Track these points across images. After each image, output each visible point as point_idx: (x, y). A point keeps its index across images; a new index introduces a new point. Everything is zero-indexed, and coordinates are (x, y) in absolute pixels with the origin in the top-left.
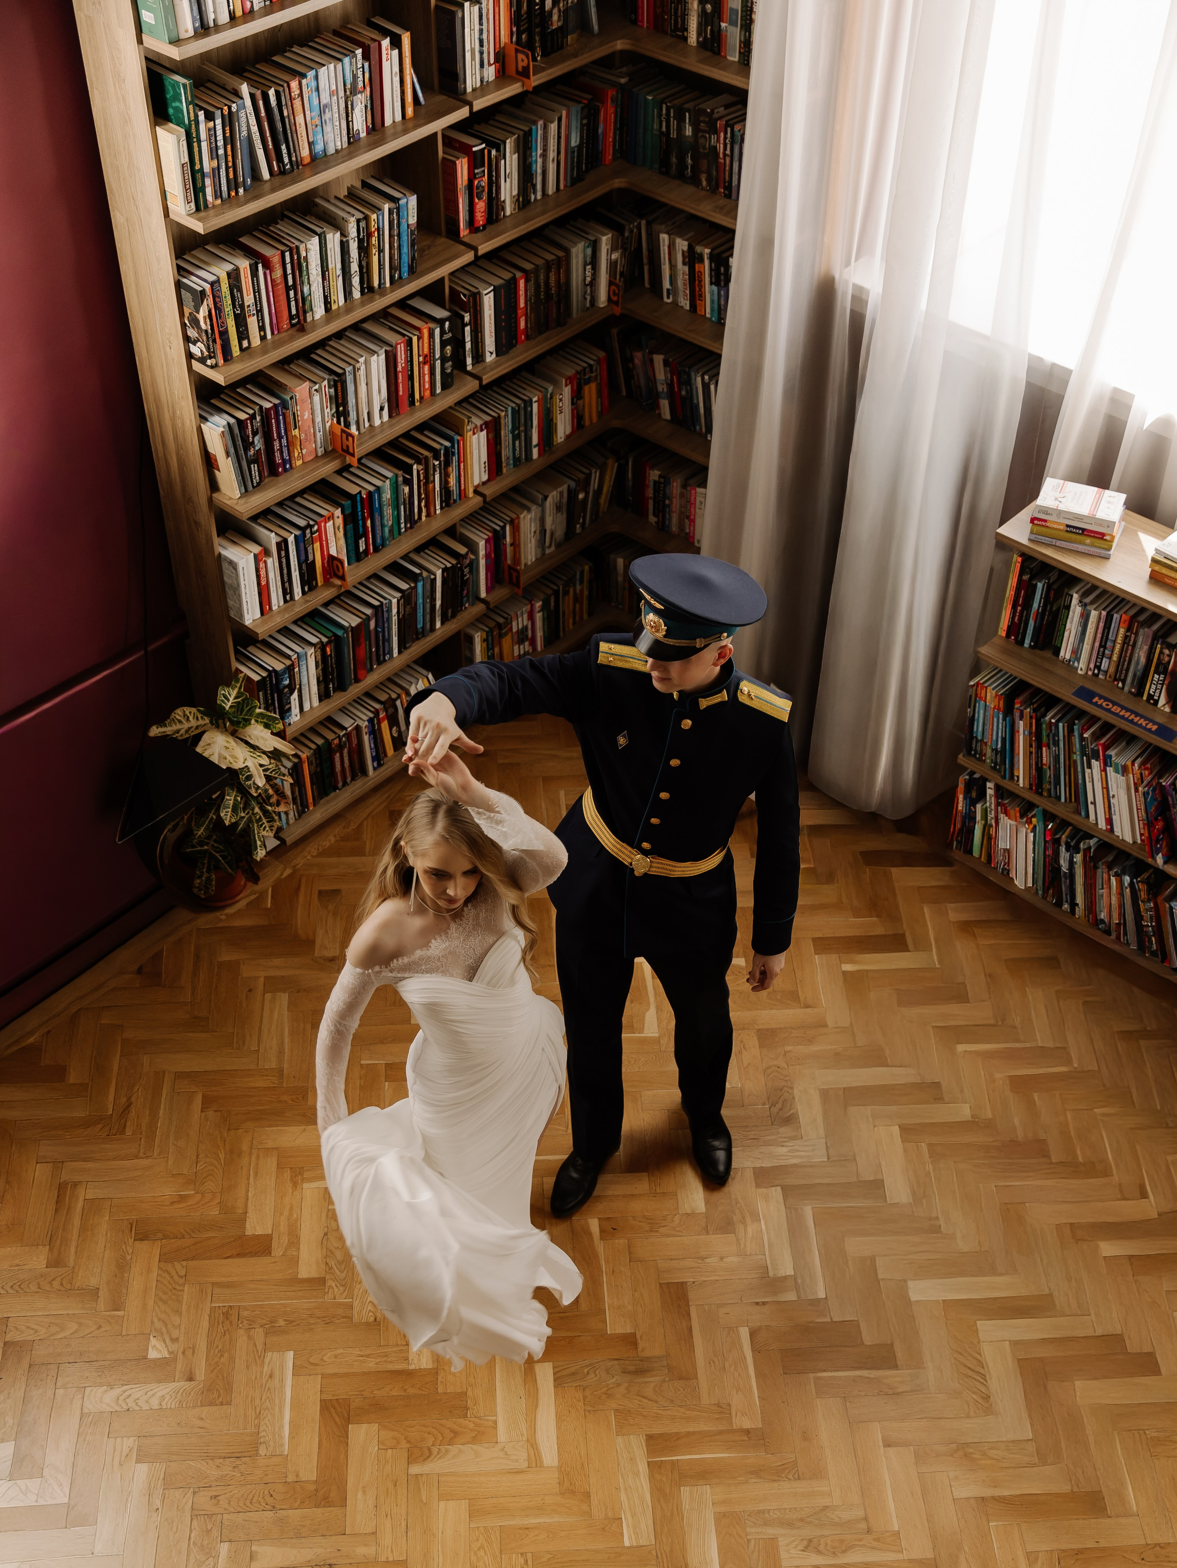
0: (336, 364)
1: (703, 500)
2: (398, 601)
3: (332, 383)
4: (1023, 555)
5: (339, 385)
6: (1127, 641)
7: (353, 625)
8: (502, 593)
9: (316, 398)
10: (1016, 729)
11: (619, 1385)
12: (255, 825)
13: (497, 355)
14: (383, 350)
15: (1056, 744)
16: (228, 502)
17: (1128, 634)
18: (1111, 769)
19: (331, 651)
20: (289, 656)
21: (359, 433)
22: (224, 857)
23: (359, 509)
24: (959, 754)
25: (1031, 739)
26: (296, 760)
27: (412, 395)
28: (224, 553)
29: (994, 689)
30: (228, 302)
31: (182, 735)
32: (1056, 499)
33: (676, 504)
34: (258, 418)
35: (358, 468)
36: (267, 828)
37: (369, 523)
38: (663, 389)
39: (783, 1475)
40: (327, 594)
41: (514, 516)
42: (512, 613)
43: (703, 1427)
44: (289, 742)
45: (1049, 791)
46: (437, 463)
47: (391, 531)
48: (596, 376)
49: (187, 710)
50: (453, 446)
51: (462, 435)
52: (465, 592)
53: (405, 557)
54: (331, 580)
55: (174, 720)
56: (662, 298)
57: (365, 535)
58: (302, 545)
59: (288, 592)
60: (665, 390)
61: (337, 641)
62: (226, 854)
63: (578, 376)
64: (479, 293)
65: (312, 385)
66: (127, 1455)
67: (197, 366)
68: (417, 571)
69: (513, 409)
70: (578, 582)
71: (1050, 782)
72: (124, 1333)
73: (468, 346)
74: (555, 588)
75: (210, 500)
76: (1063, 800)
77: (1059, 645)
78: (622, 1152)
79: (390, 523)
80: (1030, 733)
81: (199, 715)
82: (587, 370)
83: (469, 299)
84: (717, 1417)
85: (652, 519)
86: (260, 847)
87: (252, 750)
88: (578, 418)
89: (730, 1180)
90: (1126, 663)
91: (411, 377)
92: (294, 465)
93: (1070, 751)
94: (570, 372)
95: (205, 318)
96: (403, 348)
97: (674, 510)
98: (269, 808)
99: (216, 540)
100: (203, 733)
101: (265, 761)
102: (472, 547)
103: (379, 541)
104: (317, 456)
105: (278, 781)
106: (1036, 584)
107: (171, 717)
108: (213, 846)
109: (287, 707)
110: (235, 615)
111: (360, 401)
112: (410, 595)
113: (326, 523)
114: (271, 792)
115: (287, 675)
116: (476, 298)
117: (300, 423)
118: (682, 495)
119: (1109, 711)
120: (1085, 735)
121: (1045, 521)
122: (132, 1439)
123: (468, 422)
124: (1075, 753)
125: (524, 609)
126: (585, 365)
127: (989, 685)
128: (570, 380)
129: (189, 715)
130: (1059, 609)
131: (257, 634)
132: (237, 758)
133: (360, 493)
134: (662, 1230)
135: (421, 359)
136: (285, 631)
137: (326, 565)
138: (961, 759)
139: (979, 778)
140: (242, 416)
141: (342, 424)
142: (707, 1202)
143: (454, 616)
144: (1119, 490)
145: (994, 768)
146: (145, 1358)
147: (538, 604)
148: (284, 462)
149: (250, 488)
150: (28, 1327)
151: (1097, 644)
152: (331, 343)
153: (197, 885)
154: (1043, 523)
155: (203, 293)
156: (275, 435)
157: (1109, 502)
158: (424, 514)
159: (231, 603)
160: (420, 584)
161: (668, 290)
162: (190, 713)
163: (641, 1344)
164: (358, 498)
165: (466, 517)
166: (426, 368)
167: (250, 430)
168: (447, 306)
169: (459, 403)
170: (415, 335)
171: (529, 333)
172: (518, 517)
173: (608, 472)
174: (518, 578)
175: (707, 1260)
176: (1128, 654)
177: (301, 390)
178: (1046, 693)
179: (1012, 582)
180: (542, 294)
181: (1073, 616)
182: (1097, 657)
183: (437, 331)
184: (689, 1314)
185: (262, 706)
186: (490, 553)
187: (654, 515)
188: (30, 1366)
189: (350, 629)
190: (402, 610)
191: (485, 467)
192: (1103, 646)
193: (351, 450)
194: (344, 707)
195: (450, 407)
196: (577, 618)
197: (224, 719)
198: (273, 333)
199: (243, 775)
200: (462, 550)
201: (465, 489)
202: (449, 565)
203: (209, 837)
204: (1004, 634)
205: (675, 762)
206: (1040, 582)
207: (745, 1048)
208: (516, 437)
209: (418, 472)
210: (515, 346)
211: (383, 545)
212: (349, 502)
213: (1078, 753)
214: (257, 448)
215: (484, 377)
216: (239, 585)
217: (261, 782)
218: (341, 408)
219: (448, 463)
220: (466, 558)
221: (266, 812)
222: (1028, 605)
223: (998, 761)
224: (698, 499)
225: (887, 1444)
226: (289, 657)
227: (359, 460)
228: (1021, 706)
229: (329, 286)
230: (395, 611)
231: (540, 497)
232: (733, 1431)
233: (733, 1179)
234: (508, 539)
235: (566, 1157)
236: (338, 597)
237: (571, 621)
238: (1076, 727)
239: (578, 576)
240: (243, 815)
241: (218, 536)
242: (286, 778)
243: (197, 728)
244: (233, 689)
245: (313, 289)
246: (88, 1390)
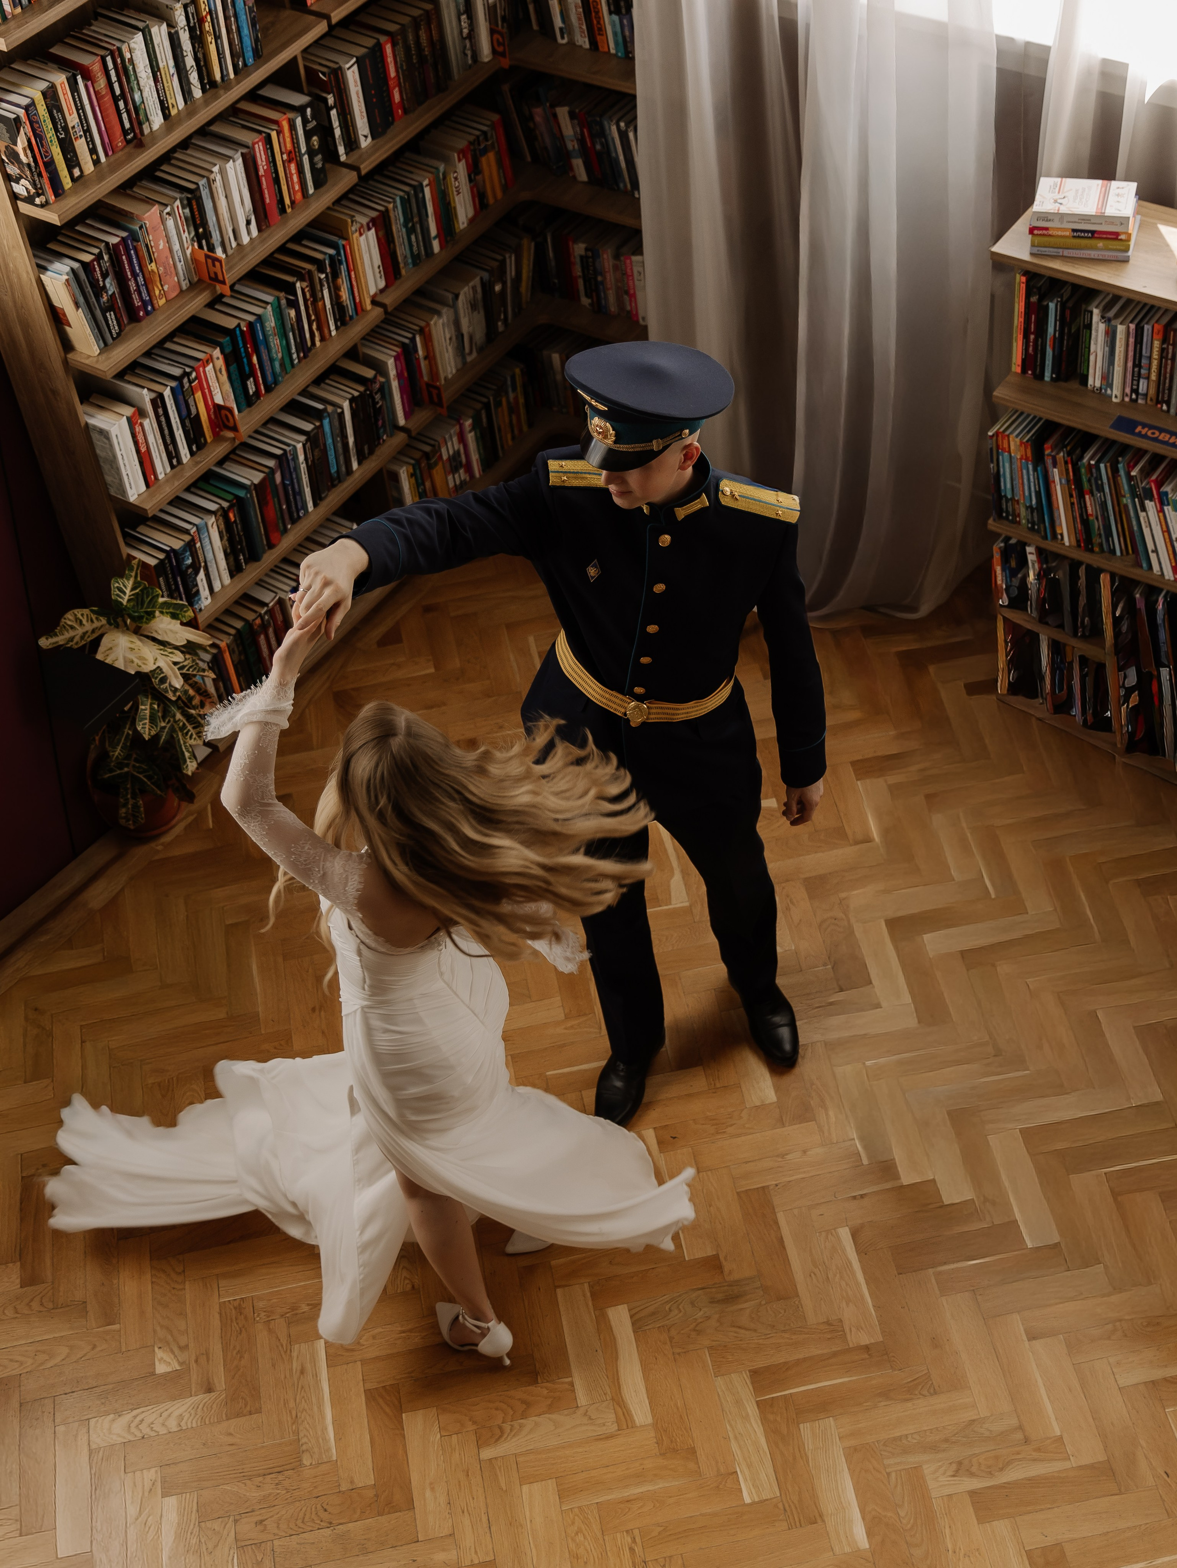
0: (187, 179)
1: (641, 269)
2: (304, 445)
3: (185, 202)
4: (1026, 273)
5: (194, 203)
6: (1164, 354)
7: (256, 481)
8: (423, 416)
9: (170, 223)
10: (1051, 479)
11: (708, 1318)
12: (180, 734)
13: (373, 138)
14: (239, 154)
15: (1101, 489)
16: (87, 362)
17: (1165, 346)
18: (1170, 507)
19: (235, 516)
20: (187, 530)
21: (227, 256)
22: (149, 778)
23: (241, 345)
24: (988, 518)
25: (1070, 488)
26: (214, 651)
27: (281, 201)
28: (92, 421)
29: (1017, 436)
30: (48, 126)
31: (77, 643)
32: (1056, 201)
33: (610, 278)
34: (106, 257)
35: (232, 296)
36: (194, 736)
37: (255, 359)
38: (574, 146)
39: (917, 1392)
40: (220, 450)
41: (423, 324)
42: (439, 439)
43: (815, 1351)
44: (203, 631)
45: (1101, 545)
46: (323, 276)
47: (282, 365)
48: (493, 144)
49: (78, 612)
50: (339, 254)
51: (346, 238)
52: (380, 423)
53: (304, 393)
54: (222, 433)
55: (65, 627)
56: (555, 39)
57: (253, 374)
58: (181, 397)
59: (173, 455)
60: (576, 146)
61: (240, 504)
62: (151, 773)
63: (472, 148)
64: (340, 68)
65: (162, 208)
66: (151, 1490)
67: (24, 207)
68: (320, 406)
69: (401, 198)
70: (510, 390)
71: (1100, 535)
72: (124, 1349)
73: (338, 132)
74: (485, 400)
75: (66, 362)
76: (1118, 553)
77: (1085, 373)
78: (669, 1047)
79: (280, 355)
80: (1068, 481)
81: (94, 617)
82: (481, 138)
83: (329, 78)
84: (829, 1336)
85: (585, 301)
86: (190, 758)
87: (162, 647)
88: (479, 198)
89: (800, 1060)
90: (1167, 381)
91: (277, 180)
92: (156, 306)
93: (1117, 495)
94: (462, 144)
95: (24, 149)
96: (261, 148)
97: (609, 286)
98: (193, 712)
99: (80, 408)
100: (101, 636)
101: (179, 657)
102: (379, 368)
103: (270, 378)
104: (181, 291)
105: (198, 679)
106: (1048, 306)
107: (61, 624)
108: (134, 766)
109: (194, 590)
110: (115, 492)
111: (221, 217)
112: (316, 435)
113: (204, 368)
114: (191, 692)
115: (188, 553)
116: (338, 75)
117: (156, 255)
118: (616, 268)
119: (1156, 440)
120: (1133, 473)
121: (1047, 229)
122: (153, 1470)
123: (352, 222)
124: (1124, 496)
125: (452, 431)
126: (478, 133)
127: (1012, 433)
128: (462, 153)
129: (81, 618)
130: (1078, 330)
131: (146, 510)
132: (146, 660)
133: (239, 325)
134: (730, 1130)
135: (285, 157)
136: (177, 502)
137: (213, 417)
138: (992, 524)
139: (1016, 544)
140: (87, 258)
141: (205, 248)
142: (777, 1089)
143: (371, 452)
144: (1127, 179)
145: (1032, 529)
146: (153, 1374)
147: (468, 423)
148: (145, 304)
149: (110, 340)
150: (11, 1360)
151: (1130, 364)
152: (177, 155)
153: (123, 815)
154: (1045, 232)
155: (17, 120)
156: (129, 273)
157: (1118, 195)
158: (317, 339)
159: (108, 479)
160: (326, 422)
161: (561, 29)
162: (82, 615)
163: (727, 1267)
164: (238, 332)
165: (368, 334)
166: (293, 166)
167: (98, 272)
168: (306, 90)
169: (338, 202)
170: (273, 130)
171: (406, 106)
172: (428, 325)
173: (525, 254)
174: (439, 396)
175: (788, 1157)
176: (1168, 370)
177: (151, 216)
178: (1079, 431)
179: (1019, 307)
180: (414, 57)
181: (1097, 336)
182: (1133, 380)
183: (299, 121)
184: (776, 1223)
185: (165, 594)
186: (402, 371)
187: (587, 296)
188: (21, 1405)
189: (253, 487)
190: (309, 456)
191: (380, 272)
192: (1137, 365)
193: (220, 278)
194: (261, 580)
195: (328, 208)
196: (516, 432)
197: (123, 617)
198: (106, 155)
199: (156, 678)
200: (369, 373)
201: (360, 301)
202: (356, 394)
203: (128, 757)
204: (1019, 370)
205: (659, 588)
206: (1052, 301)
207: (792, 903)
208: (410, 231)
209: (303, 290)
210: (392, 123)
211: (276, 383)
212: (228, 338)
213: (1128, 495)
214: (110, 293)
215: (362, 167)
216: (115, 456)
217: (178, 682)
218: (201, 230)
219: (335, 274)
220: (375, 383)
221: (189, 718)
222: (1041, 331)
223: (1036, 519)
224: (635, 270)
225: (1032, 1337)
226: (187, 532)
227: (232, 287)
228: (1052, 452)
229: (164, 89)
230: (301, 458)
231: (450, 296)
232: (849, 1350)
233: (803, 1057)
234: (421, 352)
235: (604, 1063)
236: (233, 452)
237: (509, 436)
238: (1120, 466)
239: (509, 383)
240: (163, 724)
241: (82, 403)
242: (206, 673)
243: (93, 631)
244: (128, 580)
245: (145, 94)
246: (92, 1422)
